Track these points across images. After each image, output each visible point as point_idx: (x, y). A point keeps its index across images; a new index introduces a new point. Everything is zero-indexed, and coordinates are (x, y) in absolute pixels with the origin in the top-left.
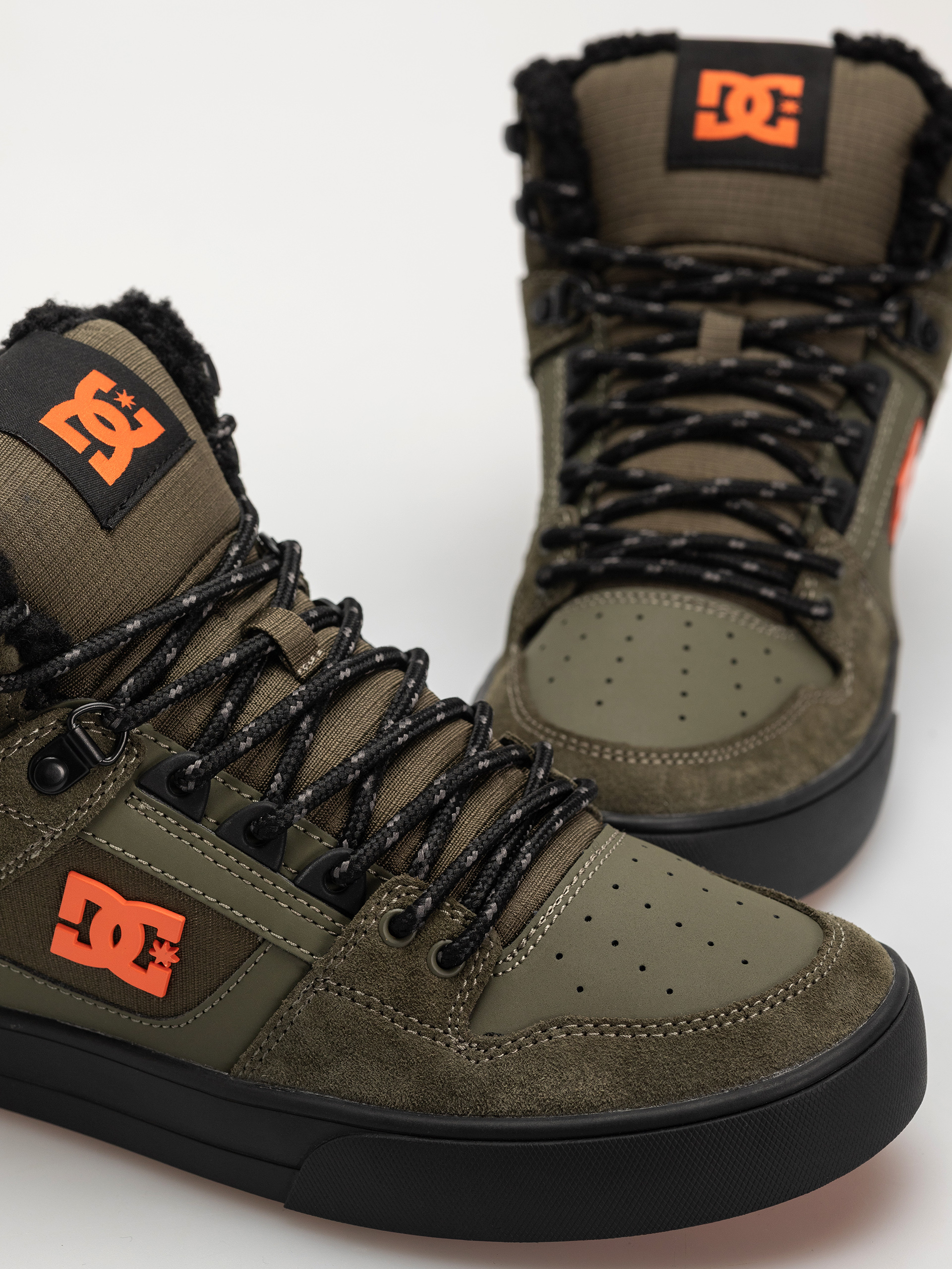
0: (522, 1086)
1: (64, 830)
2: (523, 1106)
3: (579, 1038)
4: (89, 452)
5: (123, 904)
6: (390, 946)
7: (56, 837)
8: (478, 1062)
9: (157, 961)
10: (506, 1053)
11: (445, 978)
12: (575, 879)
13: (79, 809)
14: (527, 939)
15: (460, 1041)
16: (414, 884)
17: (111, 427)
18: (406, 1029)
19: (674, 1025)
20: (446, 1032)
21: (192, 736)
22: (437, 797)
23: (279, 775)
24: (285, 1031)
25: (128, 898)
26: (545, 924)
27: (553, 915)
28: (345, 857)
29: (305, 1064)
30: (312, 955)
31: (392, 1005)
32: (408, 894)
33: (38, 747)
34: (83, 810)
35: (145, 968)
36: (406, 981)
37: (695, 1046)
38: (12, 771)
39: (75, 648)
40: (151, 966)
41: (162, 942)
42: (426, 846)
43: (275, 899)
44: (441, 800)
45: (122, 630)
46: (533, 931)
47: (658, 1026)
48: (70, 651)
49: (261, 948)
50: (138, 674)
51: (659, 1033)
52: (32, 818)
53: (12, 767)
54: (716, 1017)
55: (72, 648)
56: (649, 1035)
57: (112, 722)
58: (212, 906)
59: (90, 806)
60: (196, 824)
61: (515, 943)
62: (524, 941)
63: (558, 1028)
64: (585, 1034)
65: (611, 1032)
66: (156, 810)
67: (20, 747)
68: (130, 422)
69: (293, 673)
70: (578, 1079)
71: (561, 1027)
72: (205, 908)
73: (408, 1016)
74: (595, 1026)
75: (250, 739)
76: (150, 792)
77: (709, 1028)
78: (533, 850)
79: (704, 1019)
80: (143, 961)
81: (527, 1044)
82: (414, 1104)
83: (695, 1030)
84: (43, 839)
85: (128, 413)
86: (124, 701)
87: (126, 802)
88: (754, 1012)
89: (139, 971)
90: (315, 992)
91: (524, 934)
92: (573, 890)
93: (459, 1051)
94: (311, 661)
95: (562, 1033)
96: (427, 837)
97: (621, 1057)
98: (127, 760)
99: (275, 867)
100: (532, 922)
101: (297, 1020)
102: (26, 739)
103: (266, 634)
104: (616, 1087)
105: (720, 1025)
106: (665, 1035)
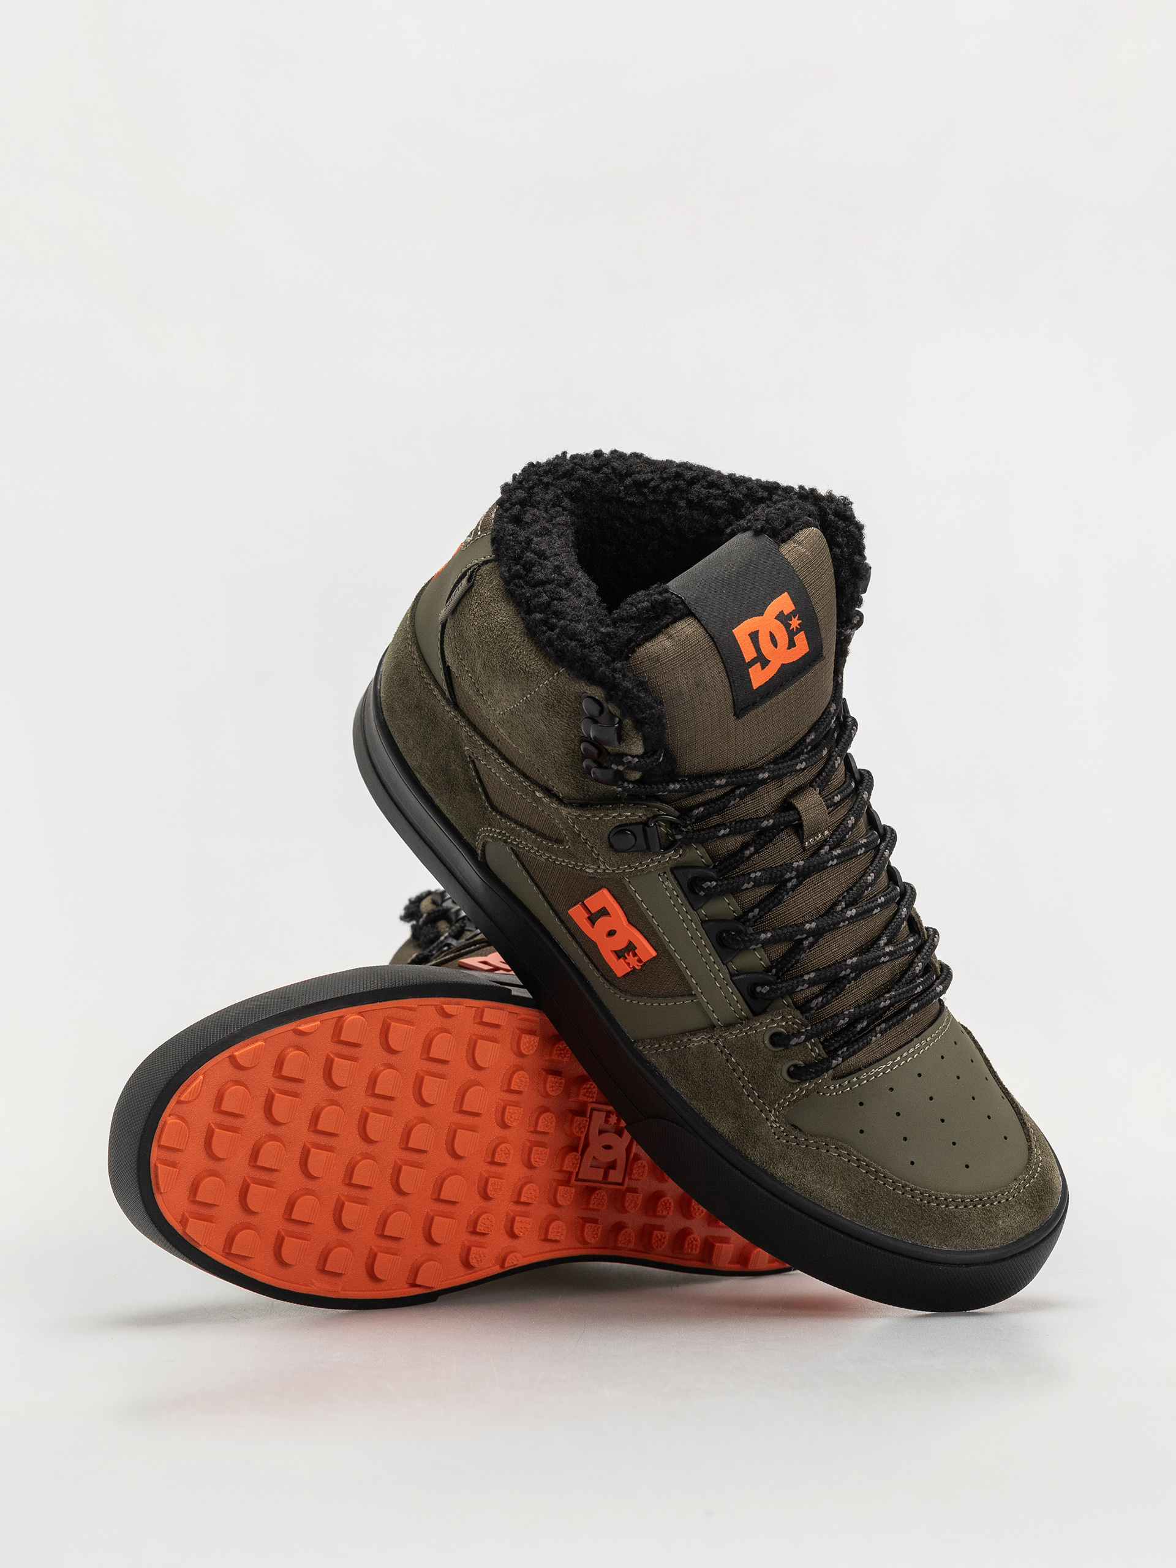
0: (796, 1168)
1: (614, 871)
2: (790, 1180)
3: (844, 1162)
4: (753, 662)
5: (625, 925)
6: (766, 1047)
7: (607, 871)
8: (778, 1139)
9: (627, 961)
10: (797, 1144)
11: (787, 1082)
12: (899, 1058)
13: (629, 866)
14: (849, 1082)
15: (775, 1121)
16: (800, 1020)
17: (776, 646)
18: (748, 1096)
19: (903, 1187)
20: (770, 1112)
21: (720, 855)
22: (844, 973)
23: (758, 910)
24: (679, 1048)
25: (629, 922)
26: (864, 1079)
27: (872, 1076)
28: (768, 983)
29: (680, 1072)
30: (719, 1021)
31: (748, 1078)
32: (793, 1023)
33: (625, 822)
34: (631, 868)
35: (619, 957)
36: (764, 1071)
37: (907, 1207)
38: (602, 827)
39: (679, 782)
40: (622, 960)
41: (635, 955)
42: (820, 999)
43: (715, 978)
44: (845, 975)
45: (713, 782)
46: (855, 1079)
47: (893, 1182)
48: (674, 783)
49: (692, 998)
50: (708, 807)
51: (891, 1187)
52: (599, 855)
53: (602, 825)
54: (929, 1196)
55: (676, 781)
56: (884, 1184)
57: (676, 834)
58: (676, 960)
59: (637, 868)
60: (693, 911)
61: (840, 1081)
62: (846, 1082)
63: (835, 1148)
64: (849, 1161)
65: (864, 1169)
66: (674, 890)
67: (614, 817)
68: (789, 640)
69: (802, 843)
70: (830, 1185)
71: (837, 1149)
72: (671, 958)
73: (754, 1090)
74: (857, 1160)
75: (752, 883)
76: (675, 878)
77: (921, 1200)
78: (893, 999)
79: (921, 1194)
80: (620, 954)
81: (813, 1147)
82: (729, 1137)
83: (913, 1197)
84: (599, 867)
85: (792, 634)
86: (691, 820)
87: (659, 875)
88: (953, 1205)
89: (613, 957)
90: (709, 1041)
91: (849, 1078)
92: (893, 1065)
93: (772, 1126)
94: (818, 837)
95: (836, 1153)
96: (824, 993)
97: (862, 1188)
98: (673, 855)
99: (725, 962)
100: (857, 1074)
101: (689, 1048)
102: (620, 815)
103: (799, 813)
104: (848, 1202)
105: (929, 1203)
106: (894, 1190)
